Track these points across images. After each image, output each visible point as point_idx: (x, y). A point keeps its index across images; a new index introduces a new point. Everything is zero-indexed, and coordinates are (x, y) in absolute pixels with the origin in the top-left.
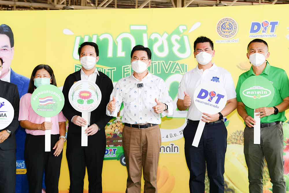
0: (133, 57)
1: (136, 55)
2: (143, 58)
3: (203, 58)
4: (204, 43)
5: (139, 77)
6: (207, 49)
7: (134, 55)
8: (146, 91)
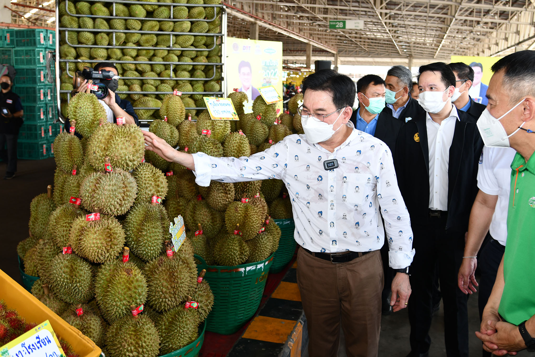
8: (346, 177)
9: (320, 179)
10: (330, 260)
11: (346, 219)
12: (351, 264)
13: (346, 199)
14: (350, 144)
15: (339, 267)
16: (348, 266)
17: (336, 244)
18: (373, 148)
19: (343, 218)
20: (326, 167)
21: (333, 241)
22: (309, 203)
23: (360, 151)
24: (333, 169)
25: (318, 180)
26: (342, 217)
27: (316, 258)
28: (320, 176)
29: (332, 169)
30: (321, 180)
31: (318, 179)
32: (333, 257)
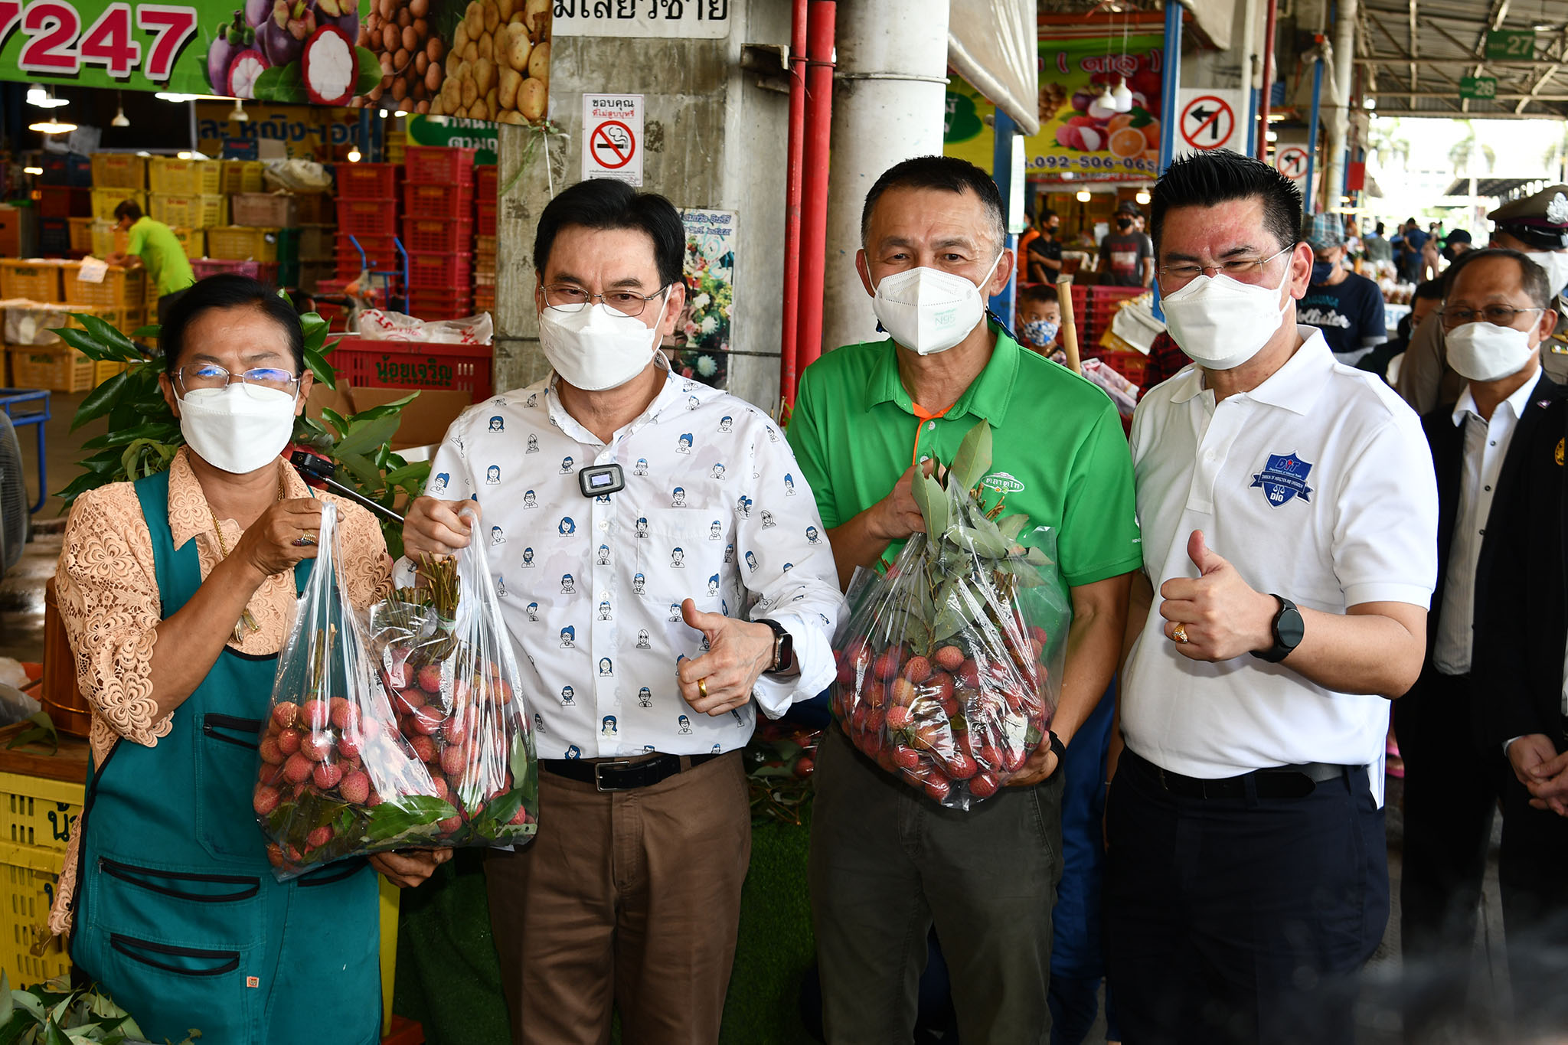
0: (549, 275)
1: (572, 261)
2: (629, 290)
3: (1209, 324)
4: (1223, 207)
5: (593, 409)
6: (1243, 251)
7: (559, 261)
8: (644, 520)
9: (566, 526)
10: (593, 780)
11: (648, 646)
12: (656, 793)
13: (645, 587)
14: (658, 419)
15: (620, 801)
16: (646, 800)
17: (614, 729)
18: (726, 424)
19: (639, 646)
20: (588, 489)
21: (605, 721)
22: (534, 605)
23: (688, 438)
24: (608, 492)
25: (562, 531)
26: (636, 641)
27: (550, 774)
28: (568, 520)
29: (603, 493)
30: (572, 530)
31: (560, 527)
32: (602, 771)
